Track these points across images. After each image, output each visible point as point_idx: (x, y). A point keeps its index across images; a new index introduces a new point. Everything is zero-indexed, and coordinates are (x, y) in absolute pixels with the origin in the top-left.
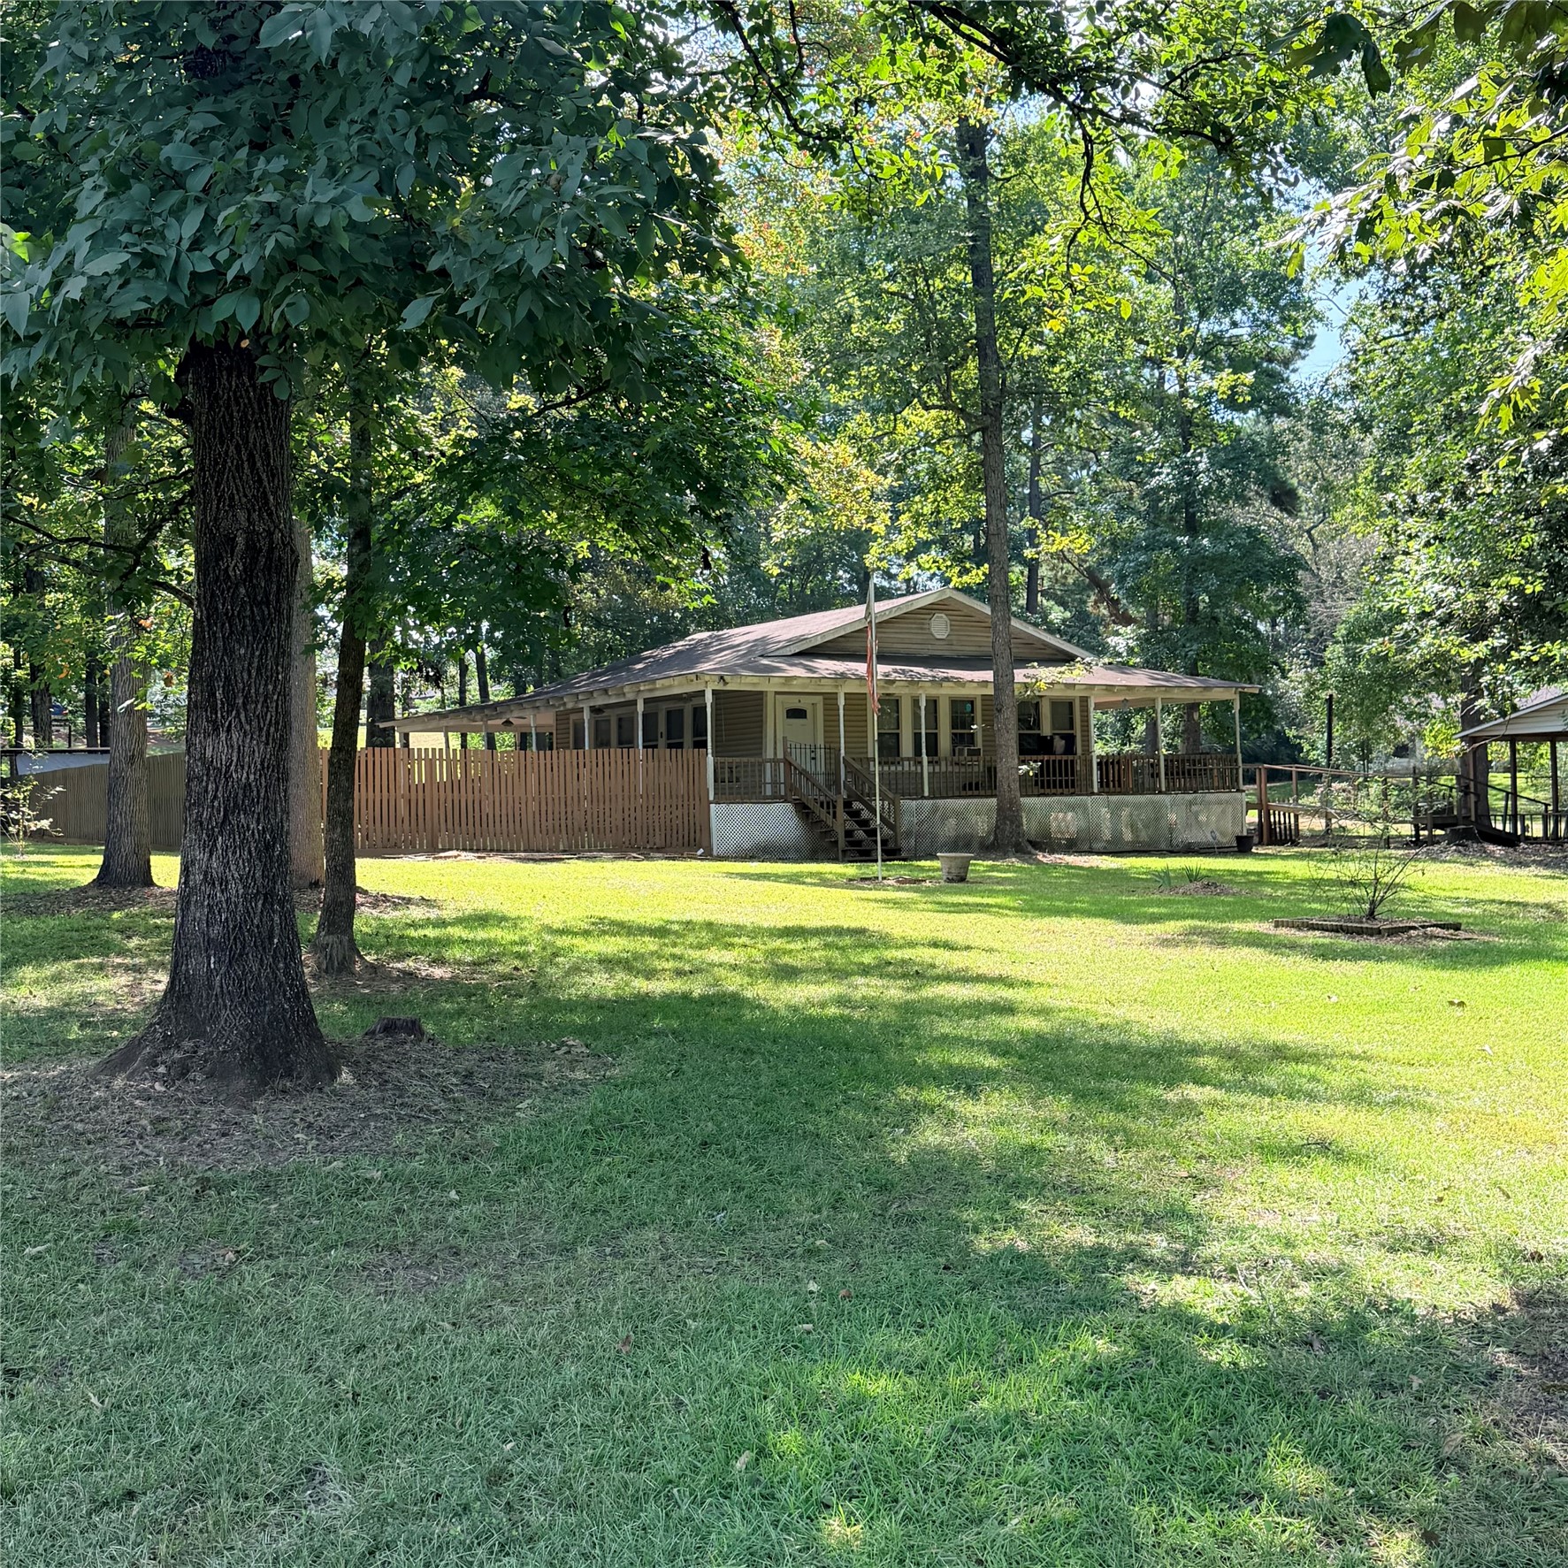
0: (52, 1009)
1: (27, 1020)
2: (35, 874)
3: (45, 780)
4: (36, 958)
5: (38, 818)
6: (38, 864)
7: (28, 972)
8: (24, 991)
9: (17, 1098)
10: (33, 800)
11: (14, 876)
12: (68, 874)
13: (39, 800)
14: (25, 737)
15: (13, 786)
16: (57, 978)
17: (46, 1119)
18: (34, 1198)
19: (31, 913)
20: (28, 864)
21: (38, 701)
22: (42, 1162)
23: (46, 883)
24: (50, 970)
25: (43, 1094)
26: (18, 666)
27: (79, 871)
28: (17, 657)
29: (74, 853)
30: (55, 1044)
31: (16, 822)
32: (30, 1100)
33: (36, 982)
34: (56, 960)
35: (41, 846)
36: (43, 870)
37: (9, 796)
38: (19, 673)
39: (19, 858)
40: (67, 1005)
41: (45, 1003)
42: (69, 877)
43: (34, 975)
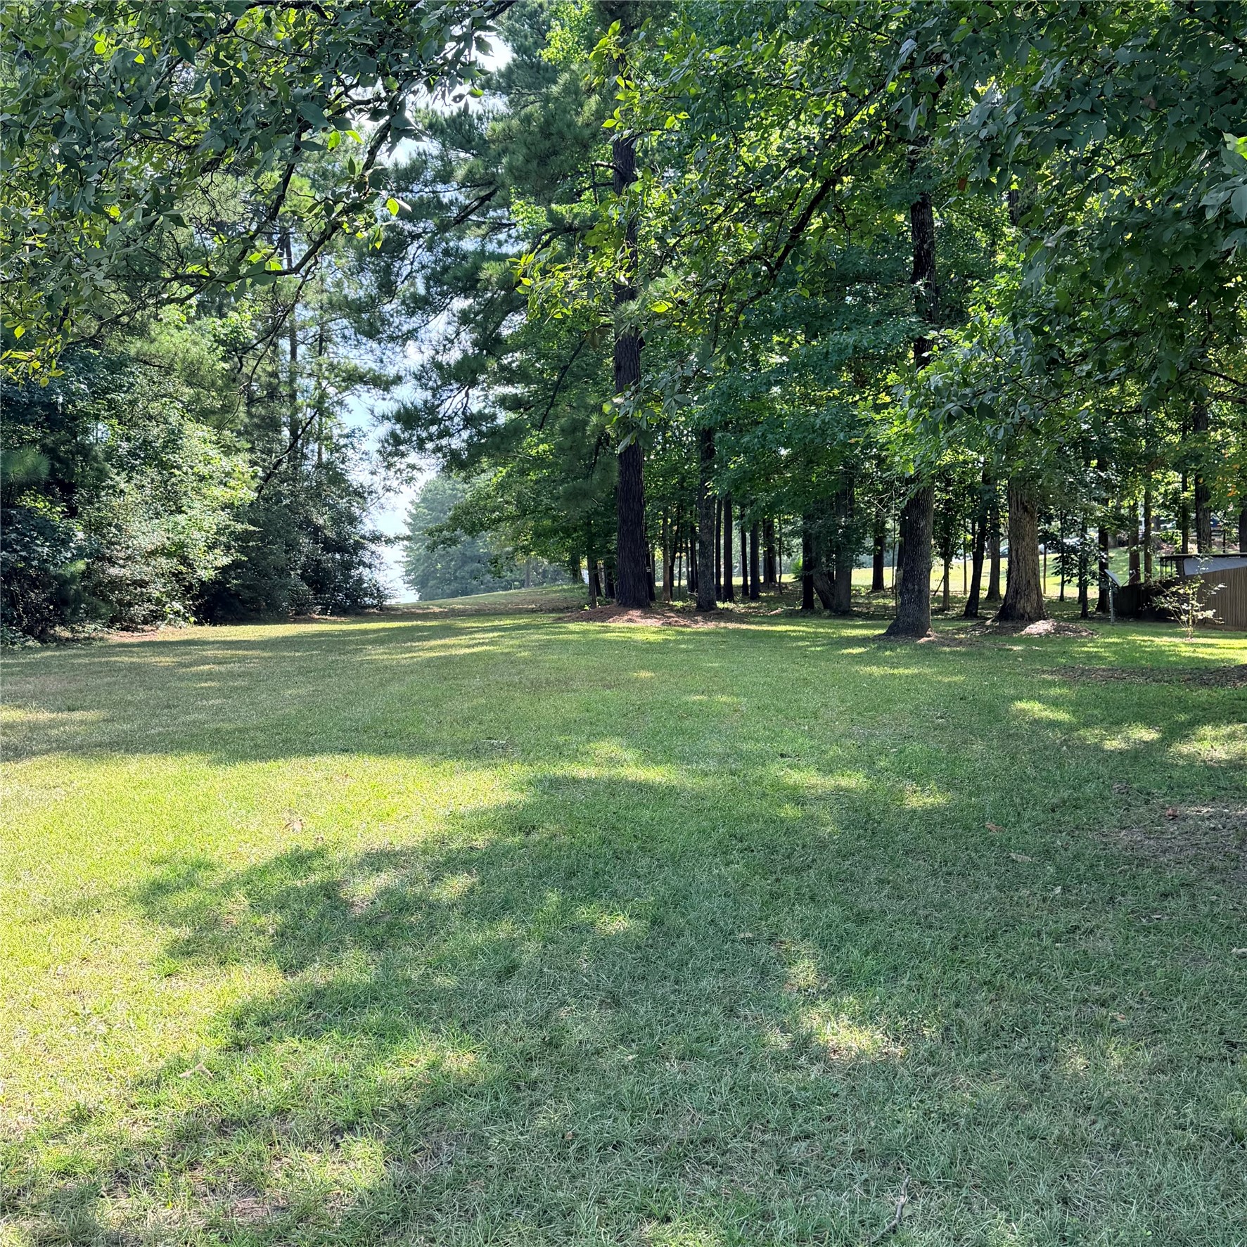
0: (1230, 761)
1: (1210, 768)
2: (1203, 653)
3: (1210, 578)
4: (1214, 719)
5: (1204, 609)
6: (1204, 645)
7: (1208, 731)
8: (1207, 745)
9: (1214, 829)
10: (1200, 596)
11: (1188, 654)
12: (1229, 654)
13: (1205, 594)
14: (1189, 545)
15: (1185, 583)
16: (1232, 737)
17: (1239, 848)
18: (1235, 909)
19: (1205, 684)
20: (1197, 645)
21: (1201, 516)
22: (1238, 882)
23: (1214, 661)
24: (1226, 730)
25: (1235, 828)
26: (1185, 489)
27: (1239, 652)
28: (1184, 482)
29: (1231, 638)
30: (1237, 789)
31: (1187, 612)
32: (1224, 832)
33: (1216, 739)
34: (1229, 722)
35: (1204, 631)
36: (1209, 650)
37: (1181, 591)
38: (1186, 494)
39: (1188, 640)
40: (1242, 759)
41: (1224, 756)
42: (1230, 657)
43: (1213, 733)
